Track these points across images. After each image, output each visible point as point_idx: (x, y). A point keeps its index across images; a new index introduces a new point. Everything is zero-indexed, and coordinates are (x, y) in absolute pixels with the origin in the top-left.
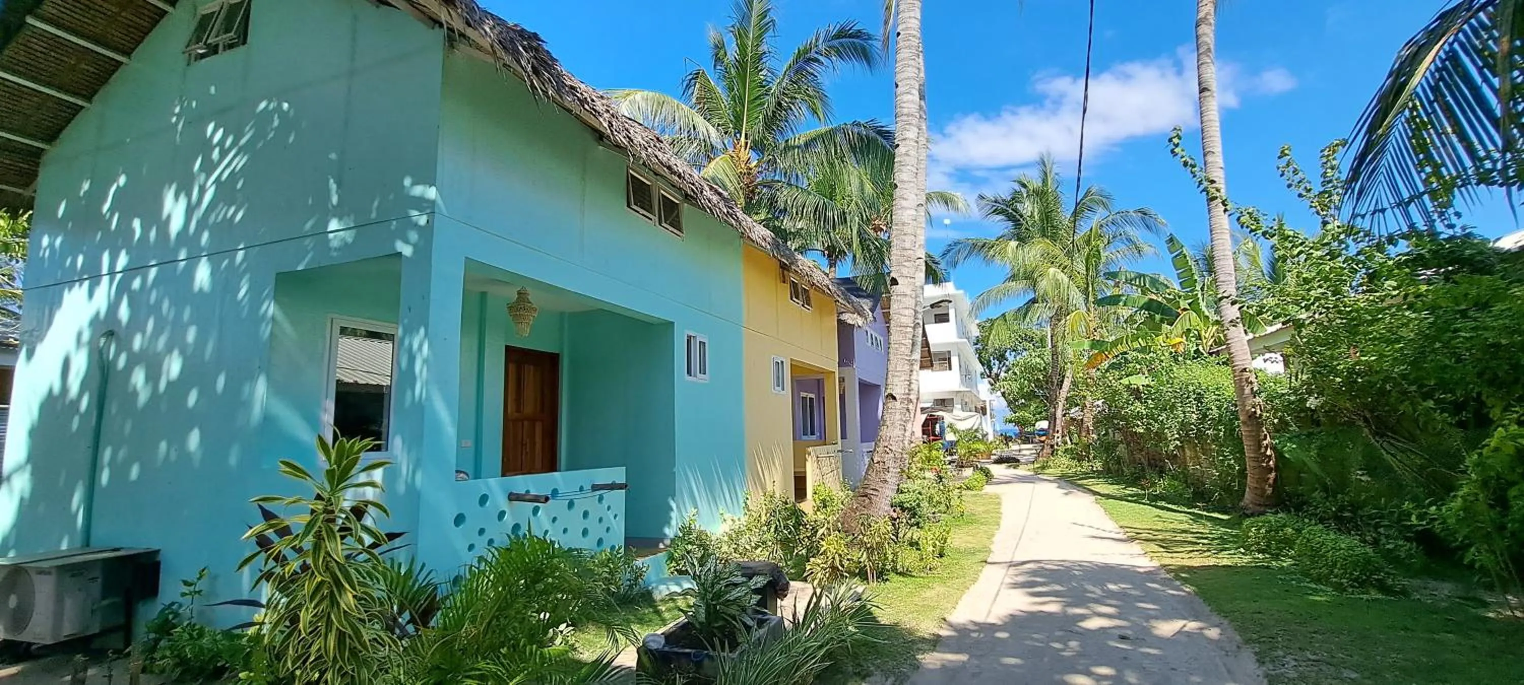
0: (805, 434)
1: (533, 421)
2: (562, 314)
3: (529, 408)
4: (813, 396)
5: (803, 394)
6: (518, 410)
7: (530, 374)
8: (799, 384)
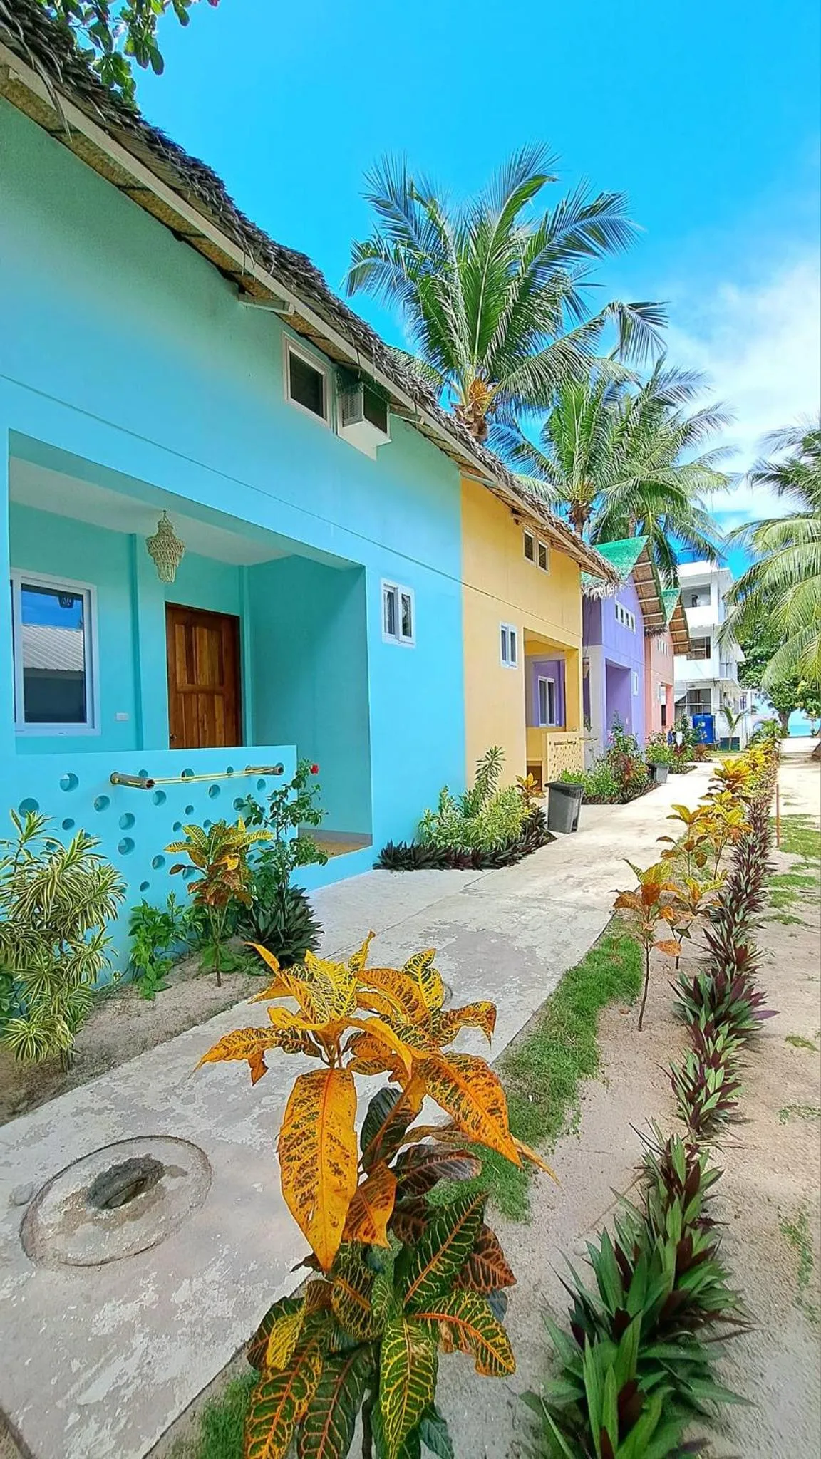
0: (543, 721)
1: (210, 694)
2: (241, 568)
3: (205, 678)
4: (552, 681)
5: (541, 678)
6: (191, 681)
7: (203, 638)
8: (534, 666)
